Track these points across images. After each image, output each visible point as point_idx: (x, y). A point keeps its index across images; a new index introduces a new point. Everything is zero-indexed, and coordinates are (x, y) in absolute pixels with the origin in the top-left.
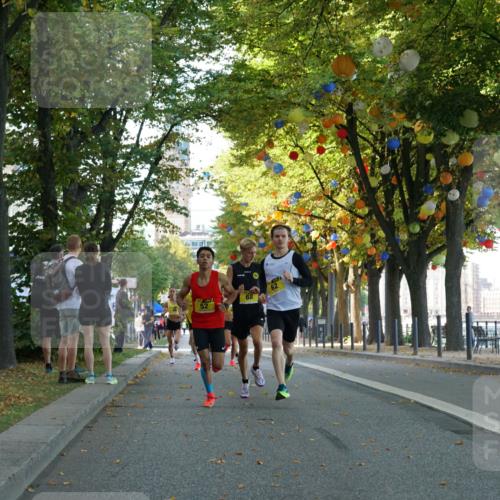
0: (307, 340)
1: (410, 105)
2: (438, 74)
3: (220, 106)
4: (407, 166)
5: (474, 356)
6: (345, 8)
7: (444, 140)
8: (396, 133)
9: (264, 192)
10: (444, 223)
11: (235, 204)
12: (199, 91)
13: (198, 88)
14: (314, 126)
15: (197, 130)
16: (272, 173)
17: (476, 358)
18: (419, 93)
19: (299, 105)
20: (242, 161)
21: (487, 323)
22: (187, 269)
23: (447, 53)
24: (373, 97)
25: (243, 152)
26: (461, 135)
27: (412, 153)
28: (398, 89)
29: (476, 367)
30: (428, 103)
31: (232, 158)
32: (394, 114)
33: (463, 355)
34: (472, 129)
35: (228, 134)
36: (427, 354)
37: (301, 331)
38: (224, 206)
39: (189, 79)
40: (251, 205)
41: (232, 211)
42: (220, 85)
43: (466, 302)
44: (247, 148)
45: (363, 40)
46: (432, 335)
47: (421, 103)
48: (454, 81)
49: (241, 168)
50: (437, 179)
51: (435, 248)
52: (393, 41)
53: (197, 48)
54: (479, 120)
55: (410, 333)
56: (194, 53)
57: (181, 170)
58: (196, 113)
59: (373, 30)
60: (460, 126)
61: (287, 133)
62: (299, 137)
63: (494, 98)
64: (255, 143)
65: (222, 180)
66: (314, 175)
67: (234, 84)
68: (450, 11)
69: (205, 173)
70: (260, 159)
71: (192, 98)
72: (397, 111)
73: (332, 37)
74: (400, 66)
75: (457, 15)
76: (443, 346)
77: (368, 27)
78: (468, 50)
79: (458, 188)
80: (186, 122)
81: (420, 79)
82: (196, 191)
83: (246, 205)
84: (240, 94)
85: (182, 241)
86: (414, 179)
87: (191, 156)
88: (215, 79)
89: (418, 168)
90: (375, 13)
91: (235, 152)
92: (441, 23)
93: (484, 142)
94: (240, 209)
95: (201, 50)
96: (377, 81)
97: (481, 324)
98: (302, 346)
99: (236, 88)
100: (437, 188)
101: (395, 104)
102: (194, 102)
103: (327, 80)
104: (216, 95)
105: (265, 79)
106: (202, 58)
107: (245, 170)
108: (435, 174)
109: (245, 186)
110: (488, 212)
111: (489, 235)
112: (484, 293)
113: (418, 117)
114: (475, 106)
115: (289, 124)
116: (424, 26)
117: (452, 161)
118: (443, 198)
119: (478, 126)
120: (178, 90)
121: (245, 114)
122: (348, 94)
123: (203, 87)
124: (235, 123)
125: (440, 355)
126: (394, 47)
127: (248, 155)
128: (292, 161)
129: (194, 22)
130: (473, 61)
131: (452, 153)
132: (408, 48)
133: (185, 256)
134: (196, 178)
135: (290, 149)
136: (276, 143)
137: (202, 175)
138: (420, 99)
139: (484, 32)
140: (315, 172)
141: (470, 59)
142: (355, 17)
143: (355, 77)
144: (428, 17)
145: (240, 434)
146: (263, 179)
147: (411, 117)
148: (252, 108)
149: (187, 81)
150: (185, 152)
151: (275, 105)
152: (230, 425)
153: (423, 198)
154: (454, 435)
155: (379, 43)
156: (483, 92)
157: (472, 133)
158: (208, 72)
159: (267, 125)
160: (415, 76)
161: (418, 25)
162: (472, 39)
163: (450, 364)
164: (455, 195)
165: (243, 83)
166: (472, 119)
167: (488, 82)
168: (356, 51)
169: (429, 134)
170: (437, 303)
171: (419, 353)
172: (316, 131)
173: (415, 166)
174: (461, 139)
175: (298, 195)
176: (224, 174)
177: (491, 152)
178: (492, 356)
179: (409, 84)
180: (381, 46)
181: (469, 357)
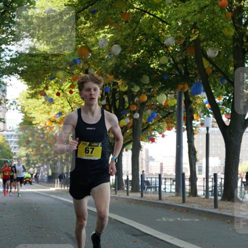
0: (63, 185)
1: (116, 72)
2: (131, 57)
3: (22, 68)
4: (114, 101)
5: (144, 195)
6: (85, 23)
7: (133, 89)
8: (109, 84)
9: (43, 112)
10: (131, 129)
11: (29, 117)
12: (12, 61)
13: (11, 59)
14: (69, 79)
15: (10, 80)
16: (47, 102)
17: (146, 197)
18: (120, 66)
19: (61, 69)
20: (33, 96)
21: (151, 178)
22: (3, 148)
23: (135, 47)
24: (98, 66)
25: (33, 91)
26: (140, 87)
27: (117, 95)
28: (111, 64)
29: (145, 201)
30: (125, 71)
31: (27, 94)
32: (108, 76)
33: (139, 195)
34: (146, 84)
35: (26, 83)
36: (122, 194)
37: (60, 181)
38: (23, 118)
39: (7, 55)
40: (37, 118)
41: (27, 120)
42: (22, 58)
43: (142, 168)
44: (35, 90)
45: (94, 39)
46: (125, 184)
47: (121, 71)
48: (138, 60)
49: (32, 100)
50: (129, 108)
51: (127, 141)
52: (108, 40)
53: (11, 39)
54: (150, 80)
55: (114, 183)
56: (10, 42)
57: (2, 100)
58: (10, 71)
59: (99, 34)
60: (140, 83)
61: (56, 83)
62: (61, 85)
63: (157, 69)
64: (39, 87)
65: (23, 105)
66: (68, 104)
67: (29, 58)
68: (136, 26)
69: (14, 102)
70: (41, 95)
71: (8, 64)
72: (110, 75)
73: (79, 37)
74: (112, 52)
75: (140, 29)
76: (130, 189)
77: (96, 33)
78: (145, 46)
79: (139, 113)
80: (4, 76)
81: (121, 59)
82: (9, 110)
83: (34, 118)
84: (32, 63)
85: (2, 135)
86: (117, 107)
87: (7, 93)
88: (20, 55)
89: (119, 102)
90: (100, 26)
91: (29, 91)
92: (132, 32)
93: (152, 90)
94: (31, 120)
95: (13, 40)
96: (100, 59)
97: (148, 179)
98: (60, 188)
99: (30, 60)
100: (129, 113)
101: (109, 71)
102: (9, 66)
103: (76, 57)
104: (20, 63)
105: (45, 56)
106: (13, 45)
107: (34, 100)
108: (128, 105)
109: (34, 108)
110: (153, 124)
111: (154, 136)
112: (151, 163)
113: (120, 77)
114: (148, 73)
115: (57, 79)
116: (124, 33)
117: (136, 99)
118: (131, 117)
119: (149, 83)
120: (1, 60)
121: (35, 73)
122: (86, 64)
123: (14, 59)
124: (30, 77)
125: (128, 195)
126: (109, 43)
127: (36, 93)
128: (58, 97)
129: (10, 27)
130: (147, 51)
131: (136, 95)
132: (115, 44)
133: (3, 142)
134: (9, 104)
135: (57, 91)
136: (50, 87)
137: (12, 103)
138: (121, 69)
139: (153, 37)
140: (69, 102)
141: (146, 50)
142: (90, 28)
143: (89, 57)
144: (126, 29)
145: (27, 235)
146: (43, 105)
147: (116, 77)
148: (38, 70)
149: (6, 56)
150: (4, 91)
151: (50, 69)
152: (22, 230)
153: (121, 117)
154: (133, 237)
155: (101, 41)
156: (152, 66)
157: (146, 86)
158: (16, 52)
159: (46, 79)
160: (119, 57)
161: (120, 33)
162: (147, 40)
163: (132, 199)
164: (137, 116)
165: (34, 58)
166: (146, 79)
167: (154, 61)
168: (90, 44)
169: (125, 86)
170: (128, 168)
171: (118, 193)
172: (70, 82)
173: (118, 101)
174: (140, 89)
175: (60, 114)
176: (24, 102)
177: (155, 95)
178: (153, 195)
179: (116, 61)
180: (103, 42)
181: (142, 196)
